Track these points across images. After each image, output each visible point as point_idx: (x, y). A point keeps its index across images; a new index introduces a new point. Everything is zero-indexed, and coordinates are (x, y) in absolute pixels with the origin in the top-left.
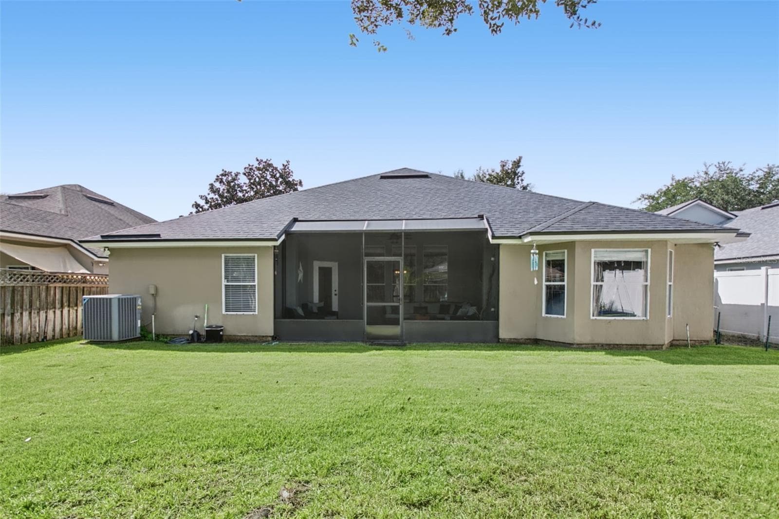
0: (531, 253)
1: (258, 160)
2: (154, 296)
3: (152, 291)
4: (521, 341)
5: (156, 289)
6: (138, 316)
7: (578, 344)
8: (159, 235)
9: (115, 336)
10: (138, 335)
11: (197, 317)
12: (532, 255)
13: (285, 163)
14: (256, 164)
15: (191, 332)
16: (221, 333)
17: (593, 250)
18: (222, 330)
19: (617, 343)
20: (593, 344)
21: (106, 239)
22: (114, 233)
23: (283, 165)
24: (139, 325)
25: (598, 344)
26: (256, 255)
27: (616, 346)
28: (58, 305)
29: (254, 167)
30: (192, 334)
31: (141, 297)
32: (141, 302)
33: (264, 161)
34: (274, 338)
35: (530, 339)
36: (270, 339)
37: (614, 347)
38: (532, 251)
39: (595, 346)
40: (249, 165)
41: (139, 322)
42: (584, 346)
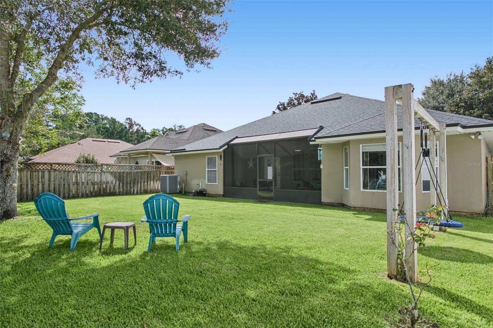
0: (318, 150)
1: (294, 94)
2: (186, 175)
3: (185, 173)
4: (334, 204)
5: (187, 172)
6: (178, 184)
7: (354, 207)
8: (185, 149)
9: (168, 192)
10: (178, 191)
11: (198, 185)
12: (319, 151)
13: (312, 92)
14: (294, 96)
15: (193, 191)
16: (204, 192)
17: (361, 145)
18: (205, 191)
19: (379, 208)
20: (364, 208)
21: (172, 152)
22: (176, 149)
23: (311, 93)
24: (179, 187)
25: (367, 208)
26: (217, 156)
27: (380, 210)
28: (152, 179)
29: (293, 98)
30: (194, 192)
31: (180, 176)
32: (180, 177)
33: (299, 93)
34: (224, 196)
35: (340, 203)
36: (222, 196)
37: (378, 211)
38: (318, 148)
39: (365, 210)
40: (290, 98)
41: (179, 186)
42: (357, 209)
